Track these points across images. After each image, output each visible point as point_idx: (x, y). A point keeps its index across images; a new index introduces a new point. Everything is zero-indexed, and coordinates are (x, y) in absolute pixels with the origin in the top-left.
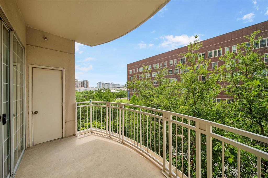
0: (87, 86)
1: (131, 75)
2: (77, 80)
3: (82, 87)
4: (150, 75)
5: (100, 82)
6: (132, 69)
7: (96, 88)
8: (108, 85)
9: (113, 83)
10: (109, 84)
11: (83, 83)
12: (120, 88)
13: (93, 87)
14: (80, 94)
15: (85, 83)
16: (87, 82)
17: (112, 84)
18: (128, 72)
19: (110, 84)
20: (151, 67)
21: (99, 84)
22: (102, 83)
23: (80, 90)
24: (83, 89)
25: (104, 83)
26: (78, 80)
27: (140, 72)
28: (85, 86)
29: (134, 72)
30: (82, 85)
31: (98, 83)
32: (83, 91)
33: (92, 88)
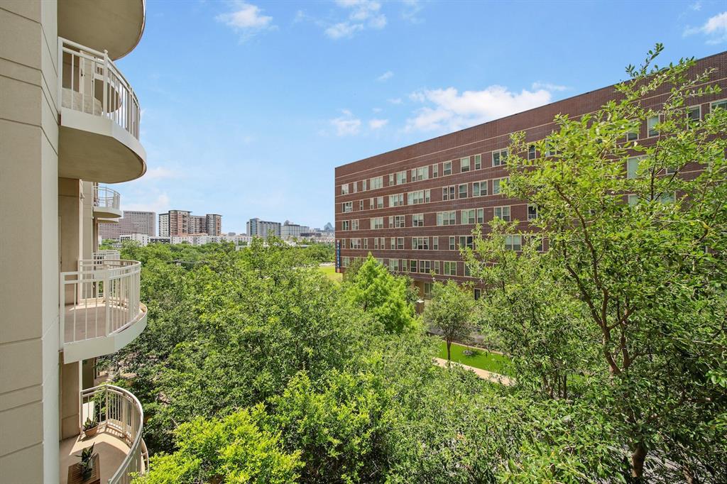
0: (217, 230)
1: (347, 198)
2: (189, 212)
3: (201, 232)
4: (402, 199)
5: (254, 220)
6: (350, 181)
7: (244, 235)
8: (276, 227)
9: (290, 224)
10: (280, 224)
11: (204, 222)
12: (310, 238)
13: (235, 234)
14: (195, 252)
15: (212, 222)
16: (217, 218)
17: (287, 224)
18: (338, 190)
19: (282, 225)
20: (405, 177)
21: (253, 224)
22: (261, 222)
23: (195, 240)
24: (204, 239)
25: (265, 222)
26: (191, 214)
27: (373, 191)
28: (211, 229)
29: (355, 192)
30: (201, 227)
31: (249, 221)
32: (204, 243)
33: (232, 234)
